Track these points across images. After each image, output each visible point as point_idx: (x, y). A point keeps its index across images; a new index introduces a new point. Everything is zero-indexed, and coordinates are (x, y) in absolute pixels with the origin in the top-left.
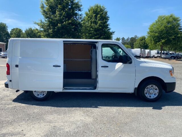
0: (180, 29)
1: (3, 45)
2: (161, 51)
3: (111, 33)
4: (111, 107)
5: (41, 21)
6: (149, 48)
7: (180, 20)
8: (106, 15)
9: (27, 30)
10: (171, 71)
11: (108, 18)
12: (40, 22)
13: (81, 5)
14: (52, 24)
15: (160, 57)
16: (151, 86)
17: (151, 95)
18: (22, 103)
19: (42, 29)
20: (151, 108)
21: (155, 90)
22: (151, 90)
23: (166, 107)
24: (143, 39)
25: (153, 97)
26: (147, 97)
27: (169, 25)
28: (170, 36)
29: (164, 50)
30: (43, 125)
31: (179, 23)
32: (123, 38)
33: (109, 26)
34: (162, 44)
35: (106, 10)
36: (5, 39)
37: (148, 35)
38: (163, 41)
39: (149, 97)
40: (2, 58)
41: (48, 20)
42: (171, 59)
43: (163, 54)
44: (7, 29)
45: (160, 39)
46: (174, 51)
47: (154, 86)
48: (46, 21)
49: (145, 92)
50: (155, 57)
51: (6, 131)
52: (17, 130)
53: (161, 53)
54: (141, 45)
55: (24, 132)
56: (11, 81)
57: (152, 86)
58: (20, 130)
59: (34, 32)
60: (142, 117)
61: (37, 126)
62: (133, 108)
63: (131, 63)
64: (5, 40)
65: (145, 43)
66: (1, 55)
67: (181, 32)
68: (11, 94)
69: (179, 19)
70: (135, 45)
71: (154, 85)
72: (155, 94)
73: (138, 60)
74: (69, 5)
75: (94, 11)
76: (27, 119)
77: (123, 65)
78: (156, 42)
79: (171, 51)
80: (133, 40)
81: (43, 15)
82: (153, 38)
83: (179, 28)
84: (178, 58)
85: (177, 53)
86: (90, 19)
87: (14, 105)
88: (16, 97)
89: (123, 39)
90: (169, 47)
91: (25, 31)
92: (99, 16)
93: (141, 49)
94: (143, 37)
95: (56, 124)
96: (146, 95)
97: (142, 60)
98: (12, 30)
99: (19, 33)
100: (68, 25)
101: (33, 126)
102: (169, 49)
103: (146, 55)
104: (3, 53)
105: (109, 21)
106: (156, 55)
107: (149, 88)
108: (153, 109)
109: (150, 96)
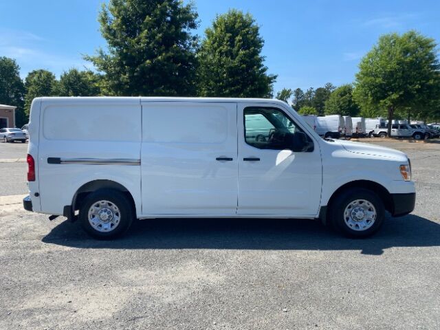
0: (435, 67)
1: (10, 111)
2: (390, 120)
3: (270, 80)
4: (267, 251)
5: (101, 53)
6: (361, 114)
7: (436, 45)
8: (255, 37)
9: (65, 75)
10: (404, 168)
11: (260, 42)
12: (97, 55)
13: (196, 15)
14: (128, 59)
15: (388, 135)
16: (358, 201)
17: (359, 224)
18: (63, 244)
19: (103, 73)
20: (359, 251)
21: (369, 212)
22: (359, 212)
23: (394, 249)
24: (346, 91)
25: (363, 226)
26: (350, 227)
27: (409, 58)
28: (411, 84)
29: (397, 118)
30: (114, 290)
31: (431, 52)
32: (299, 89)
33: (262, 63)
34: (392, 102)
35: (254, 24)
36: (13, 96)
37: (357, 82)
38: (394, 96)
39: (353, 228)
40: (8, 142)
41: (117, 50)
42: (415, 139)
43: (395, 127)
44: (18, 73)
45: (386, 91)
46: (422, 120)
47: (366, 202)
48: (113, 52)
49: (345, 216)
50: (376, 136)
51: (33, 303)
52: (57, 302)
53: (389, 126)
54: (341, 107)
55: (74, 306)
56: (37, 195)
57: (361, 202)
58: (65, 301)
59: (83, 79)
60: (336, 272)
61: (100, 292)
62: (317, 251)
63: (311, 150)
64: (13, 98)
65: (350, 101)
66: (5, 137)
67: (437, 73)
68: (37, 224)
69: (433, 43)
70: (326, 107)
71: (364, 200)
72: (368, 221)
73: (329, 142)
74: (168, 15)
75: (226, 28)
76: (77, 279)
77: (294, 156)
78: (376, 100)
79: (414, 119)
80: (322, 94)
81: (105, 39)
82: (371, 90)
83: (433, 64)
84: (430, 137)
85: (429, 125)
86: (219, 47)
87: (47, 250)
88: (48, 232)
89: (298, 92)
90: (409, 111)
91: (61, 77)
92: (238, 38)
93: (342, 115)
94: (345, 87)
95: (144, 289)
96: (348, 223)
97: (337, 142)
98: (30, 74)
99: (46, 82)
100: (166, 63)
101: (93, 292)
102: (410, 116)
103: (354, 131)
104: (11, 131)
105: (262, 51)
106: (378, 131)
107: (354, 207)
108: (362, 253)
109: (357, 225)
